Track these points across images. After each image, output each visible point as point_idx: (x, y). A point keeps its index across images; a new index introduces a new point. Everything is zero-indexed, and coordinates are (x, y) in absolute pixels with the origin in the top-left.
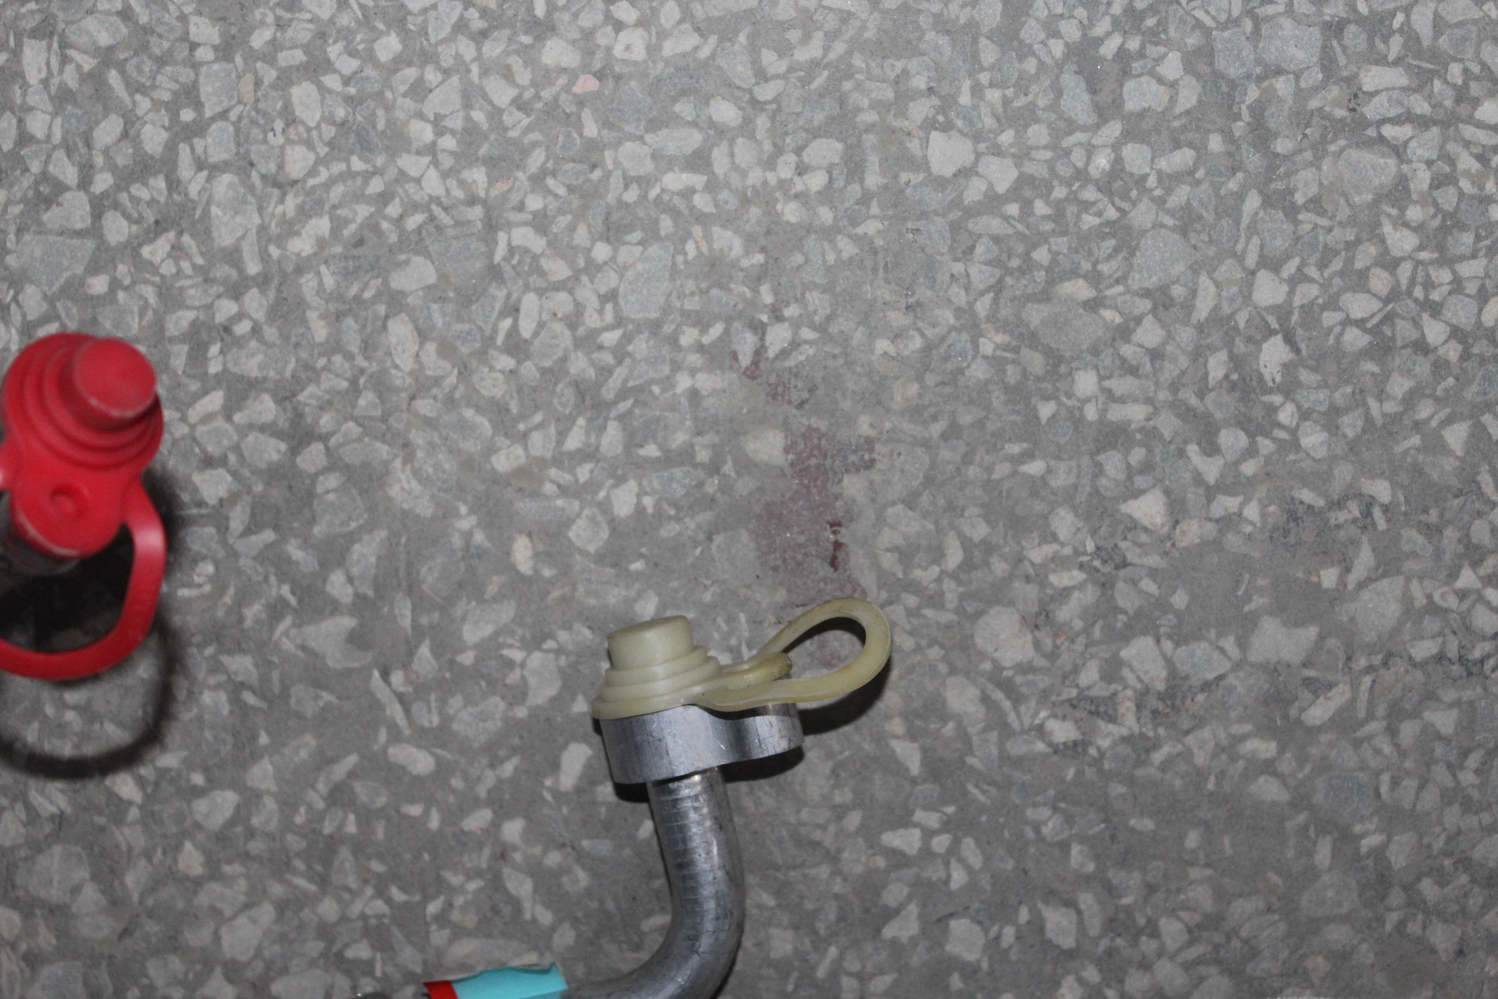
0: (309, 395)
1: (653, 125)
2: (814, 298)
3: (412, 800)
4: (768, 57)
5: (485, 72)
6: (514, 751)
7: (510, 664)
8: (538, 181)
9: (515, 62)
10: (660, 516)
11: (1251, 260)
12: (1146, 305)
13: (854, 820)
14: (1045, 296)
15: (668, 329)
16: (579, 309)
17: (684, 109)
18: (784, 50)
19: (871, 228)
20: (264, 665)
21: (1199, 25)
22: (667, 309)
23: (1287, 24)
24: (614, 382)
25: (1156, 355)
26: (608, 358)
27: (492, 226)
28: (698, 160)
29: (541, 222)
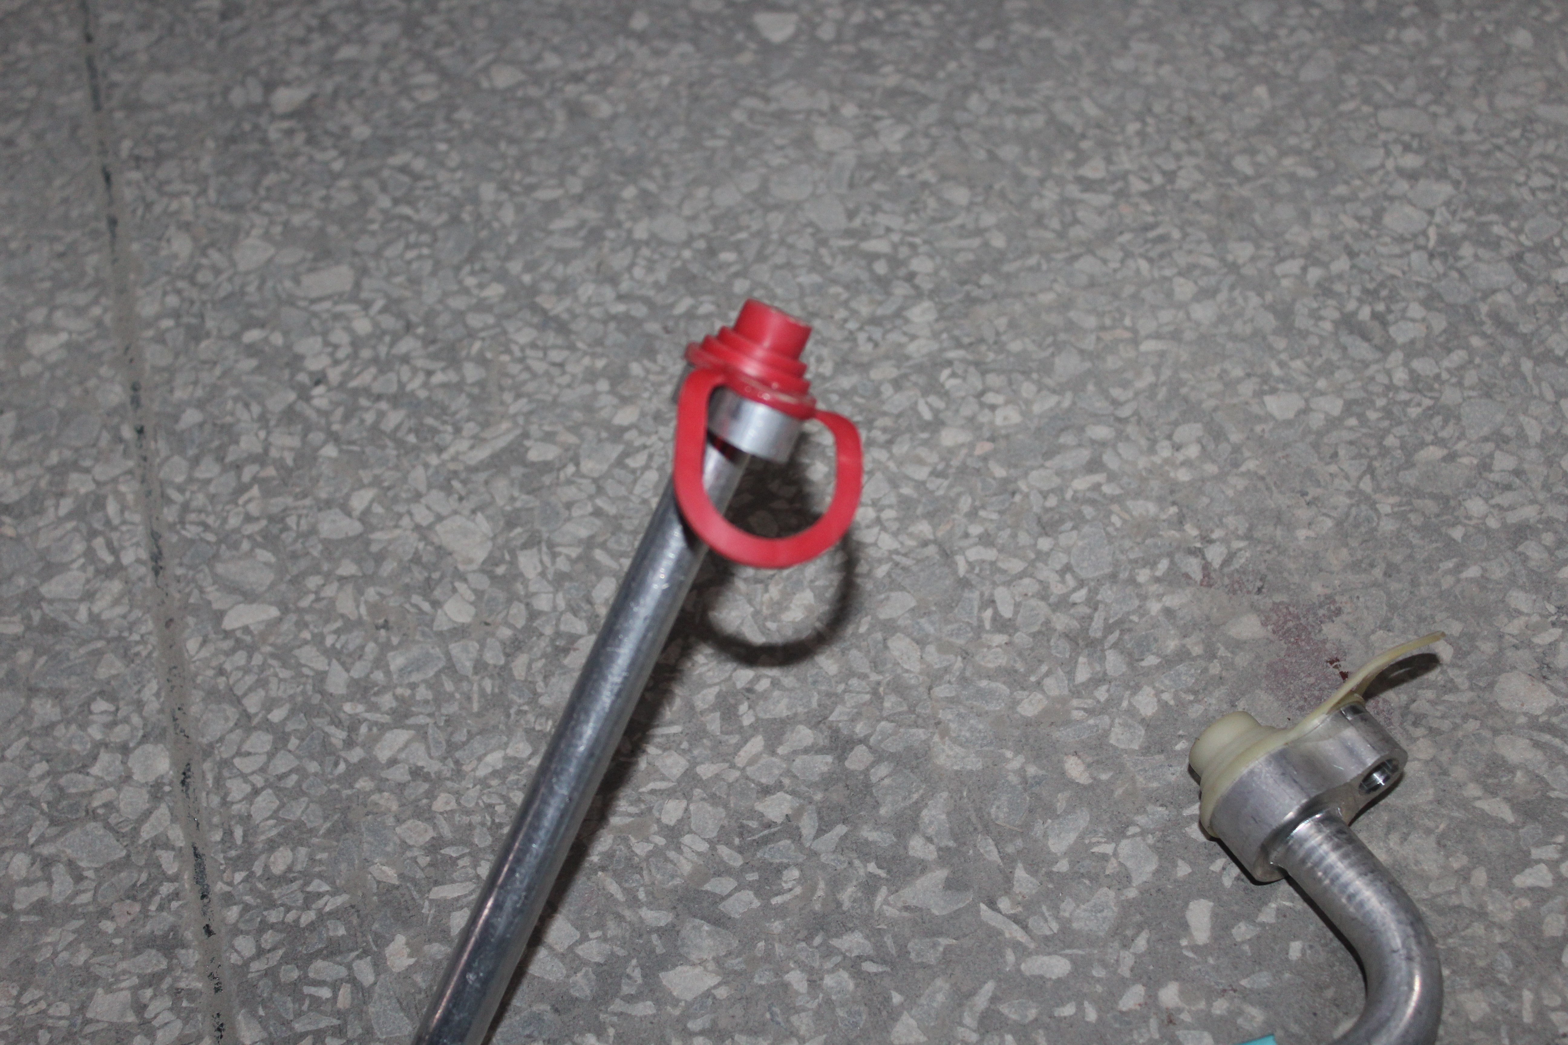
0: (839, 714)
1: (1049, 454)
2: (1231, 521)
3: (1062, 1003)
4: (1116, 392)
5: (900, 464)
6: (1140, 928)
7: (1104, 858)
8: (972, 514)
9: (923, 452)
10: (1181, 704)
11: (1550, 396)
12: (1489, 447)
13: (1480, 877)
14: (1409, 464)
15: (1124, 575)
16: (1045, 586)
17: (1068, 439)
18: (1125, 385)
19: (1251, 465)
20: (875, 934)
21: (1418, 284)
22: (1116, 564)
24: (1097, 624)
25: (1518, 473)
26: (1086, 610)
27: (947, 555)
28: (1094, 466)
29: (986, 540)
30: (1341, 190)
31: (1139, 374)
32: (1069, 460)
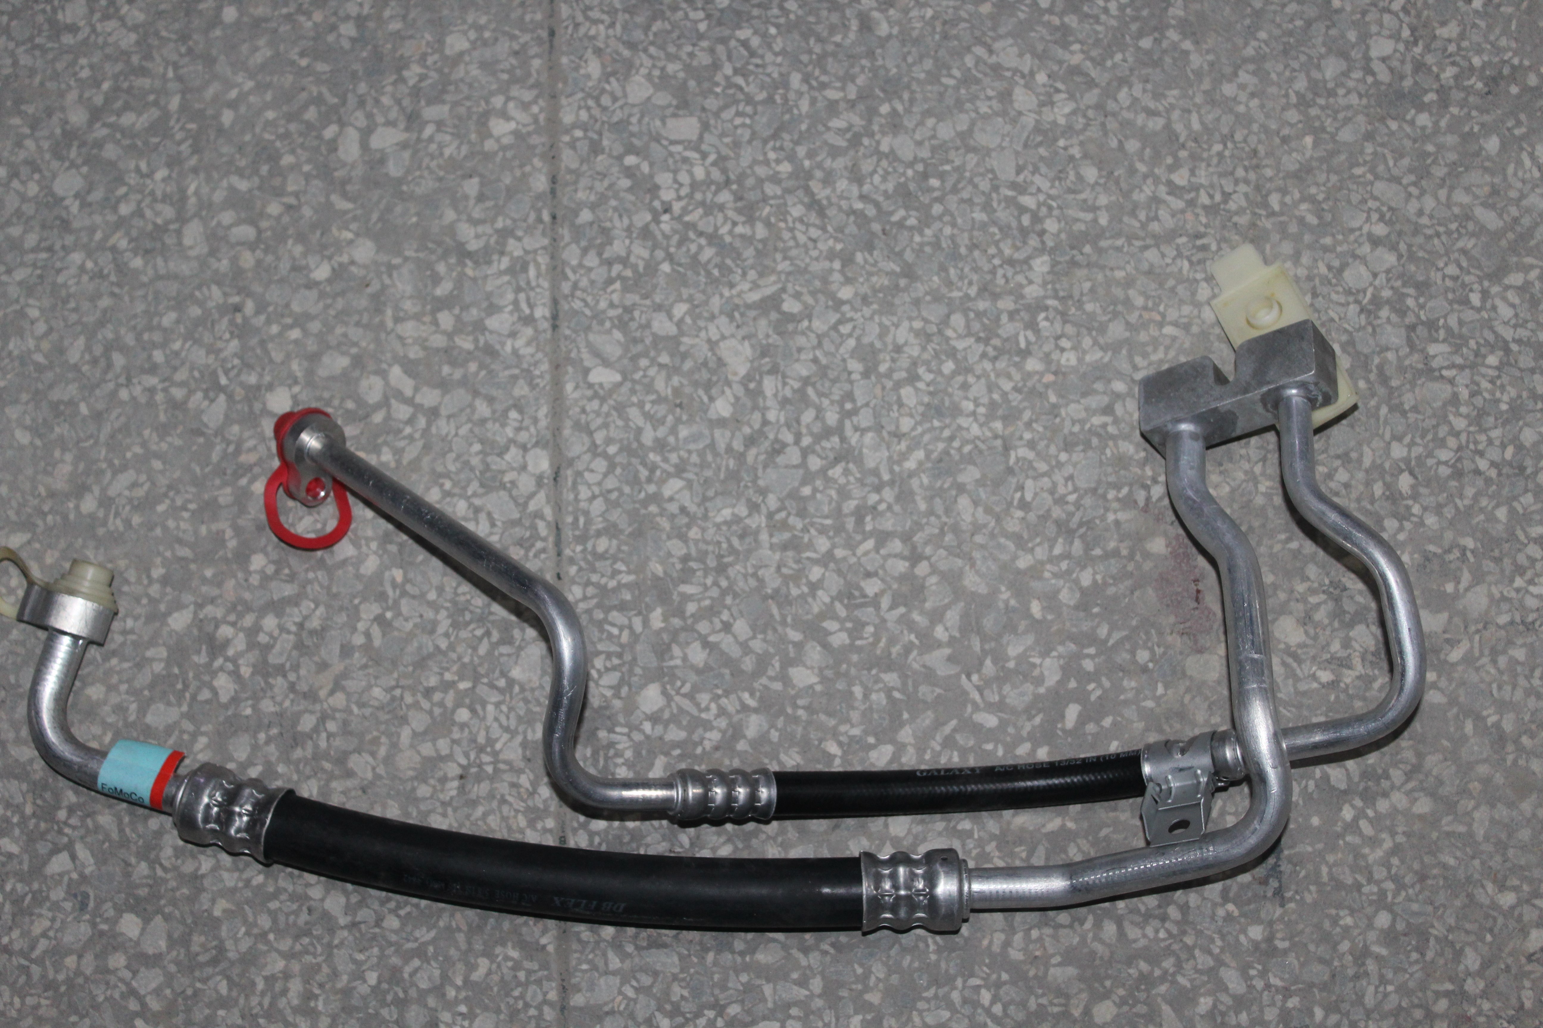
0: (918, 538)
1: (1084, 395)
3: (988, 741)
4: (1138, 360)
5: (998, 376)
6: (1039, 711)
7: (1034, 666)
8: (1028, 425)
9: (1013, 371)
10: (1105, 584)
11: (1387, 437)
12: (1338, 463)
15: (1100, 491)
16: (1055, 485)
17: (1099, 386)
18: (1145, 355)
20: (904, 677)
21: (1346, 331)
22: (1099, 482)
23: (1389, 328)
24: (1076, 519)
25: (1347, 486)
26: (1071, 508)
27: (1007, 449)
28: (1108, 410)
29: (1031, 445)
30: (1328, 241)
31: (1155, 350)
32: (1094, 402)
